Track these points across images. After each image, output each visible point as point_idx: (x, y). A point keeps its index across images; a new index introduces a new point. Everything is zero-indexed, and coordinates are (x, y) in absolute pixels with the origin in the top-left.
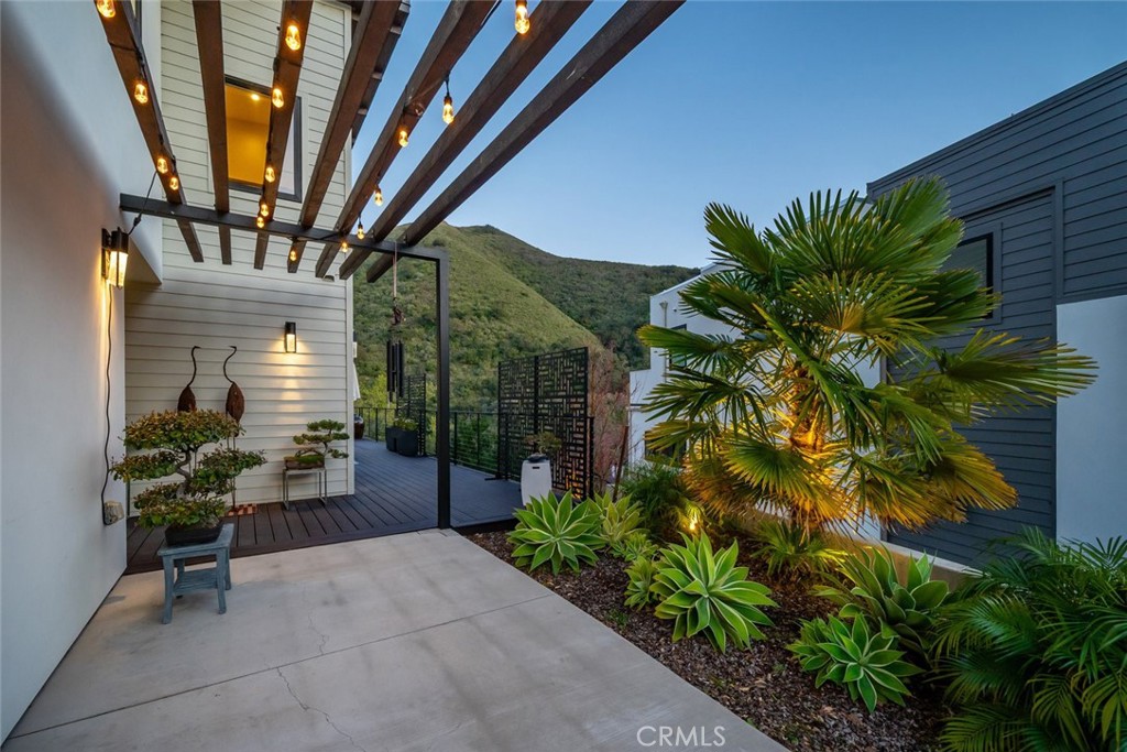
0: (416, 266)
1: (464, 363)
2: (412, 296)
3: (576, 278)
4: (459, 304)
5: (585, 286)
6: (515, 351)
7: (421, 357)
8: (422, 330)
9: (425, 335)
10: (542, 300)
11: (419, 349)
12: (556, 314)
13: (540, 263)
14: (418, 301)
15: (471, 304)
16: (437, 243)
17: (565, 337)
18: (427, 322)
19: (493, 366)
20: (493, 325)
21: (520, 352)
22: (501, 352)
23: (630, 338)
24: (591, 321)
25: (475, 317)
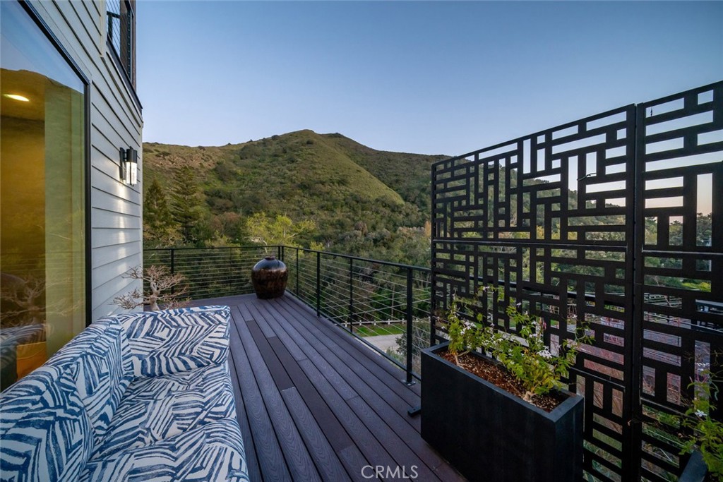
0: (297, 155)
1: (325, 210)
2: (295, 172)
3: (387, 162)
4: (321, 177)
5: (392, 167)
6: (355, 203)
7: (300, 207)
8: (301, 191)
9: (303, 194)
10: (369, 174)
11: (299, 202)
12: (376, 181)
13: (367, 154)
14: (298, 175)
15: (328, 176)
16: (309, 143)
17: (382, 195)
18: (304, 187)
19: (341, 212)
20: (341, 188)
21: (357, 203)
22: (346, 204)
23: (420, 196)
24: (396, 186)
25: (331, 184)
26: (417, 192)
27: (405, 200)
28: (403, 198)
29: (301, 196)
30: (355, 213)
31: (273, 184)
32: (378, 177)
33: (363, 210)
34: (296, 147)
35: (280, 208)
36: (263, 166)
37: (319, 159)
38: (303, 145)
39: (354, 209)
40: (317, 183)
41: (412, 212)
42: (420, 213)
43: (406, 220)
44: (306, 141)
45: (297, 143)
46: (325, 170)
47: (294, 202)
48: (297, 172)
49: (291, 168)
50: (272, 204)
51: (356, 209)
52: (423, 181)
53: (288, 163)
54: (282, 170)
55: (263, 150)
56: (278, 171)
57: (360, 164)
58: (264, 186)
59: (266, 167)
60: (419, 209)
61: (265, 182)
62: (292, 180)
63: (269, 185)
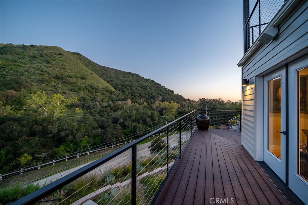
0: (52, 60)
1: (73, 91)
3: (106, 72)
4: (70, 74)
5: (108, 74)
6: (91, 89)
7: (56, 89)
8: (56, 80)
9: (58, 82)
10: (97, 76)
11: (55, 86)
12: (101, 80)
13: (95, 66)
14: (53, 71)
15: (75, 74)
16: (59, 54)
17: (105, 86)
18: (57, 77)
19: (83, 93)
20: (83, 81)
21: (92, 89)
22: (86, 89)
23: (122, 88)
24: (111, 83)
25: (76, 78)
26: (120, 86)
27: (116, 89)
28: (114, 88)
29: (56, 83)
30: (92, 94)
31: (33, 74)
32: (102, 77)
33: (96, 92)
34: (50, 55)
36: (23, 61)
37: (68, 64)
38: (55, 55)
39: (91, 92)
40: (67, 77)
41: (120, 95)
42: (123, 95)
43: (117, 98)
44: (58, 52)
45: (51, 52)
46: (72, 71)
47: (51, 86)
48: (53, 69)
49: (47, 66)
50: (33, 86)
51: (92, 92)
52: (123, 82)
53: (45, 63)
54: (40, 67)
55: (23, 52)
56: (37, 66)
57: (92, 71)
58: (25, 74)
59: (26, 63)
60: (122, 94)
61: (25, 72)
62: (48, 73)
63: (29, 74)
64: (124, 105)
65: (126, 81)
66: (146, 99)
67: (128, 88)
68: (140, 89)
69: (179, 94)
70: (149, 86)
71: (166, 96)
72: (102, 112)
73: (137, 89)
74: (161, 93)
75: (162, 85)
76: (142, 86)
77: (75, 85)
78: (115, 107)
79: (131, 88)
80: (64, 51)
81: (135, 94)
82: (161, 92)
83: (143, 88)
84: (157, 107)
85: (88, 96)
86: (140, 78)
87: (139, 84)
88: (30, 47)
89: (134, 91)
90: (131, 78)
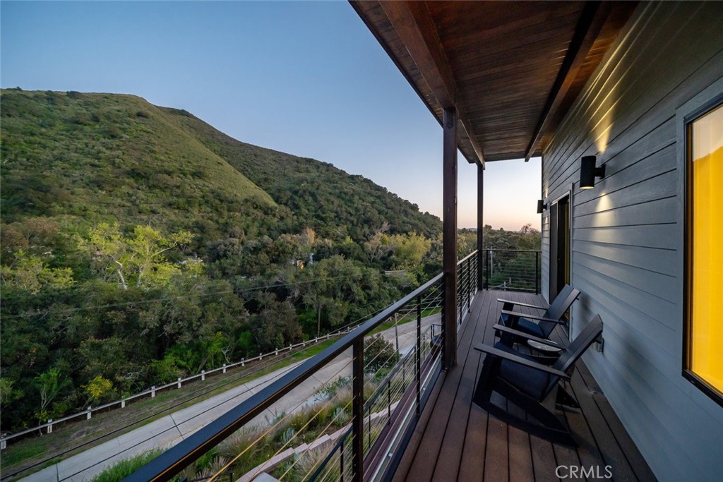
0: (120, 129)
1: (174, 208)
2: (119, 153)
3: (253, 157)
4: (166, 164)
5: (259, 163)
6: (217, 202)
7: (133, 203)
8: (132, 181)
9: (136, 185)
10: (232, 168)
11: (130, 196)
12: (243, 179)
13: (227, 143)
15: (177, 165)
16: (139, 115)
17: (252, 195)
18: (135, 174)
19: (200, 212)
20: (198, 183)
21: (219, 202)
22: (207, 202)
23: (291, 198)
24: (266, 185)
25: (182, 175)
26: (289, 194)
27: (277, 200)
28: (274, 198)
29: (133, 188)
30: (220, 215)
31: (75, 165)
32: (244, 172)
33: (229, 210)
34: (117, 116)
35: (95, 203)
36: (51, 133)
37: (160, 140)
38: (130, 116)
39: (217, 210)
40: (160, 172)
41: (287, 216)
42: (295, 217)
43: (281, 225)
44: (135, 111)
45: (119, 111)
46: (171, 156)
47: (119, 195)
48: (123, 153)
49: (110, 146)
50: (77, 195)
51: (220, 210)
52: (294, 183)
53: (104, 138)
54: (93, 147)
55: (49, 109)
56: (84, 146)
57: (220, 155)
58: (56, 166)
59: (58, 137)
60: (293, 213)
61: (57, 159)
62: (113, 164)
63: (66, 165)
64: (298, 244)
65: (302, 182)
66: (350, 226)
67: (306, 197)
68: (337, 202)
69: (430, 213)
70: (359, 194)
71: (398, 218)
72: (248, 266)
73: (328, 200)
74: (386, 210)
75: (389, 190)
76: (340, 193)
77: (179, 191)
78: (278, 248)
79: (315, 199)
80: (150, 107)
81: (323, 213)
82: (387, 208)
83: (343, 199)
84: (378, 247)
85: (211, 220)
86: (335, 173)
87: (335, 187)
88: (68, 98)
89: (322, 206)
90: (314, 173)
